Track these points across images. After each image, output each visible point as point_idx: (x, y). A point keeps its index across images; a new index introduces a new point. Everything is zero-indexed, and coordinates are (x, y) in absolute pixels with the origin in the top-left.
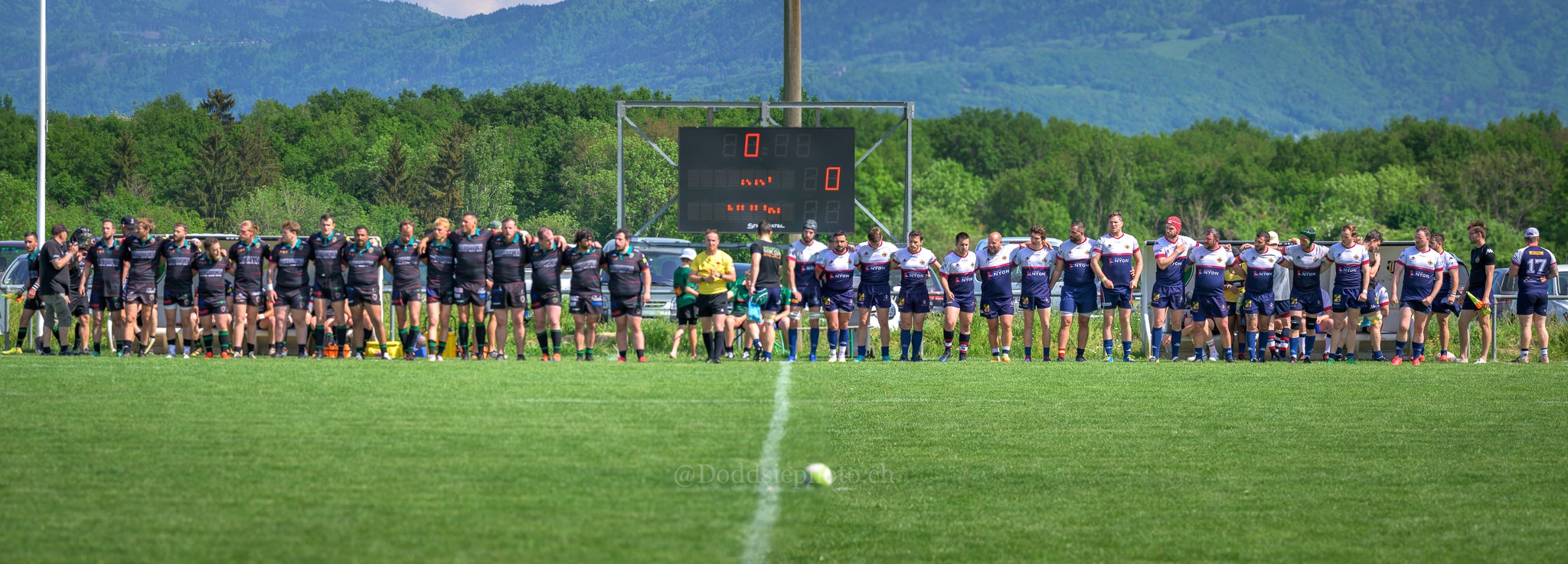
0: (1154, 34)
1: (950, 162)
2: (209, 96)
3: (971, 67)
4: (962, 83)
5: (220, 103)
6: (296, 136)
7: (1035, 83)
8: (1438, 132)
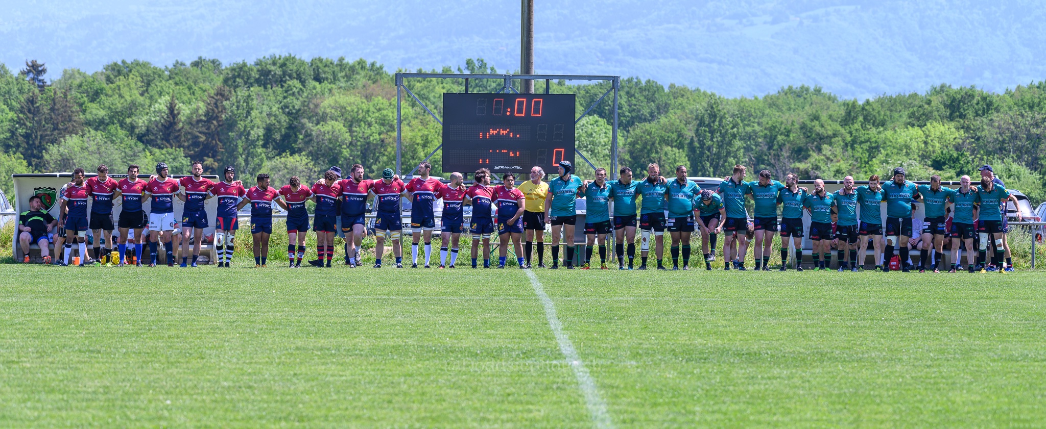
0: (744, 21)
1: (596, 117)
2: (27, 65)
3: (605, 45)
4: (598, 57)
5: (36, 70)
6: (95, 96)
7: (654, 57)
8: (969, 96)
